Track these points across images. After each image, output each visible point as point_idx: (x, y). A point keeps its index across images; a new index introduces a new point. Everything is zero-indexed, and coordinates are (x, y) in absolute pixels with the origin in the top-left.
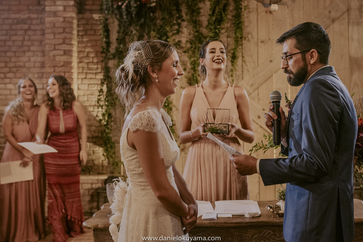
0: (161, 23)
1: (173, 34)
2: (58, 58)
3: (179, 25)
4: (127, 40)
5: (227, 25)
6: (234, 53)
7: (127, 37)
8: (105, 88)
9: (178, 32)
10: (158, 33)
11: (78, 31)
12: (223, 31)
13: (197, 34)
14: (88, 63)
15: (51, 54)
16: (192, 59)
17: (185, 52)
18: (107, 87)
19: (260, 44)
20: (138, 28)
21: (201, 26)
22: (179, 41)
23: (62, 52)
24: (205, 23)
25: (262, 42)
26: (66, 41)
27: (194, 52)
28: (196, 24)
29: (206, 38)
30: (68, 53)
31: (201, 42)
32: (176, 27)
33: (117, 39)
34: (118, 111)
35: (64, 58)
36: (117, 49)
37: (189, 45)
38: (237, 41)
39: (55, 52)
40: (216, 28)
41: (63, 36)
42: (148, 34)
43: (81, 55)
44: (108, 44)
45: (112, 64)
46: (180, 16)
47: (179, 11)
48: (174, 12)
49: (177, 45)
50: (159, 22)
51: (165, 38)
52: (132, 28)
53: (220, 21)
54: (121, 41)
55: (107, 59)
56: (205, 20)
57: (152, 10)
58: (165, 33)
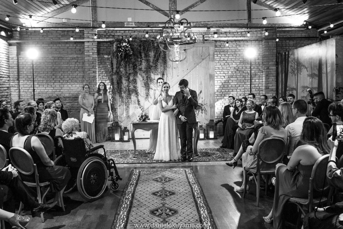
0: (134, 61)
1: (139, 65)
2: (91, 74)
3: (141, 61)
4: (120, 68)
5: (160, 61)
6: (163, 73)
7: (120, 66)
8: (112, 87)
9: (141, 64)
10: (133, 65)
11: (98, 63)
12: (159, 64)
13: (148, 65)
14: (102, 76)
15: (88, 72)
16: (147, 75)
17: (144, 72)
18: (113, 87)
19: (174, 69)
20: (125, 62)
21: (150, 62)
22: (141, 68)
23: (92, 72)
24: (152, 61)
25: (174, 68)
26: (94, 67)
27: (147, 72)
28: (148, 61)
29: (152, 67)
30: (95, 72)
31: (150, 68)
33: (116, 67)
34: (117, 96)
35: (93, 74)
36: (116, 71)
37: (145, 70)
38: (164, 68)
39: (89, 72)
40: (156, 63)
41: (92, 65)
42: (129, 65)
43: (100, 73)
44: (112, 69)
45: (114, 77)
46: (141, 58)
47: (141, 55)
48: (139, 56)
49: (140, 69)
50: (133, 60)
51: (135, 67)
52: (122, 63)
53: (158, 60)
54: (118, 68)
55: (112, 75)
56: (151, 59)
57: (130, 55)
58: (136, 65)
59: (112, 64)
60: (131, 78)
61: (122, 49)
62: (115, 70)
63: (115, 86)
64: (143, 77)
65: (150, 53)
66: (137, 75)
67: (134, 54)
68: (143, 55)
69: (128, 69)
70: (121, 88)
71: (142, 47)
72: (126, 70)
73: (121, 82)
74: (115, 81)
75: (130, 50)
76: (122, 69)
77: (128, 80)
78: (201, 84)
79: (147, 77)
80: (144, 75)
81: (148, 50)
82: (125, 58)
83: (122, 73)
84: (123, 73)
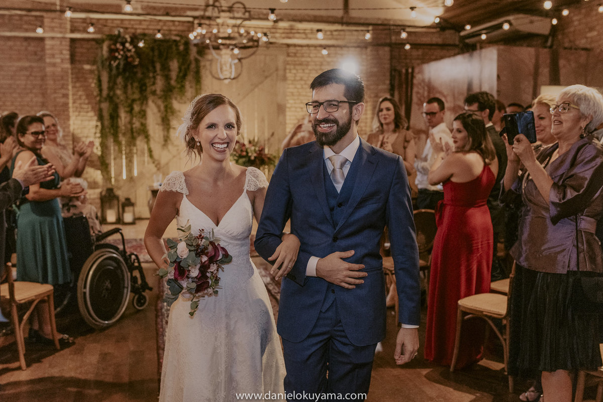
0: (142, 77)
1: (151, 85)
2: (58, 100)
3: (154, 77)
4: (115, 89)
5: (190, 77)
7: (116, 86)
8: (99, 124)
9: (154, 84)
10: (139, 84)
11: (72, 78)
12: (187, 83)
13: (167, 85)
14: (80, 104)
15: (53, 96)
16: (165, 103)
17: (160, 98)
18: (101, 124)
20: (124, 79)
21: (171, 79)
22: (155, 90)
23: (61, 95)
24: (174, 77)
26: (64, 86)
27: (166, 98)
28: (167, 78)
29: (174, 88)
30: (66, 96)
31: (171, 91)
32: (152, 80)
33: (108, 88)
34: (109, 141)
35: (63, 100)
37: (162, 93)
38: (197, 91)
39: (56, 95)
40: (182, 82)
41: (62, 82)
42: (131, 84)
43: (75, 97)
45: (105, 106)
46: (155, 71)
47: (154, 67)
48: (151, 68)
49: (154, 93)
50: (139, 75)
51: (144, 88)
52: (120, 80)
53: (185, 76)
54: (111, 89)
55: (100, 102)
56: (174, 75)
57: (135, 66)
58: (145, 85)
59: (100, 81)
60: (136, 108)
61: (119, 54)
62: (105, 93)
63: (107, 123)
64: (158, 107)
65: (171, 64)
66: (147, 103)
67: (141, 64)
68: (158, 66)
69: (129, 91)
70: (117, 127)
71: (156, 53)
72: (125, 92)
73: (118, 116)
74: (106, 115)
75: (135, 56)
76: (119, 92)
77: (131, 111)
78: (263, 120)
79: (166, 107)
80: (160, 102)
81: (166, 59)
82: (125, 70)
83: (118, 98)
84: (122, 98)
